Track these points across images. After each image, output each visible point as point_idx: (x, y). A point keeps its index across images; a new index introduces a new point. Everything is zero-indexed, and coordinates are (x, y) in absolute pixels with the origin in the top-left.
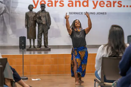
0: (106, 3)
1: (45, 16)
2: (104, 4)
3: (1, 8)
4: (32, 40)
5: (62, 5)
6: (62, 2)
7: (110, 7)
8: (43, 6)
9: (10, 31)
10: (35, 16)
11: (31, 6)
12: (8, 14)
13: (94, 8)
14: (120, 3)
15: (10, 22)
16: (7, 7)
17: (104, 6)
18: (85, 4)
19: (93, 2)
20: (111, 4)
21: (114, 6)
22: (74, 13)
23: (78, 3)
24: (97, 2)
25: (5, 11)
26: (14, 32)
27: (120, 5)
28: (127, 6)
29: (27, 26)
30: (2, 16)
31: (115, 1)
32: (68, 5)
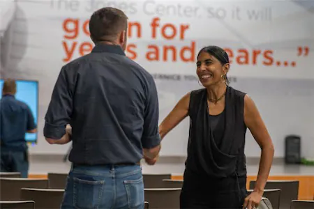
0: (236, 54)
6: (131, 49)
7: (244, 65)
14: (269, 55)
18: (187, 54)
20: (247, 57)
21: (254, 62)
23: (170, 53)
27: (268, 61)
28: (286, 64)
31: (257, 49)
32: (148, 56)
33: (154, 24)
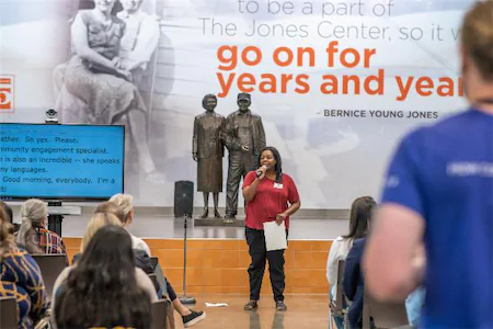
0: (437, 84)
1: (250, 128)
2: (431, 85)
3: (124, 96)
4: (211, 194)
5: (302, 88)
6: (303, 80)
7: (448, 98)
8: (244, 101)
9: (147, 163)
10: (220, 128)
11: (211, 100)
12: (142, 111)
13: (399, 99)
15: (147, 135)
16: (140, 91)
17: (430, 93)
18: (374, 85)
19: (398, 79)
20: (451, 87)
22: (339, 113)
23: (351, 84)
24: (411, 79)
25: (134, 105)
26: (159, 167)
29: (197, 155)
30: (124, 117)
32: (323, 88)
33: (331, 49)
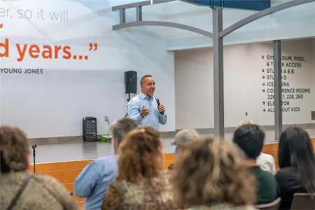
0: (42, 50)
2: (38, 51)
7: (48, 59)
13: (19, 60)
14: (67, 50)
17: (37, 56)
18: (2, 50)
19: (18, 46)
20: (50, 52)
21: (56, 57)
24: (26, 46)
27: (67, 55)
28: (81, 57)
31: (58, 46)
